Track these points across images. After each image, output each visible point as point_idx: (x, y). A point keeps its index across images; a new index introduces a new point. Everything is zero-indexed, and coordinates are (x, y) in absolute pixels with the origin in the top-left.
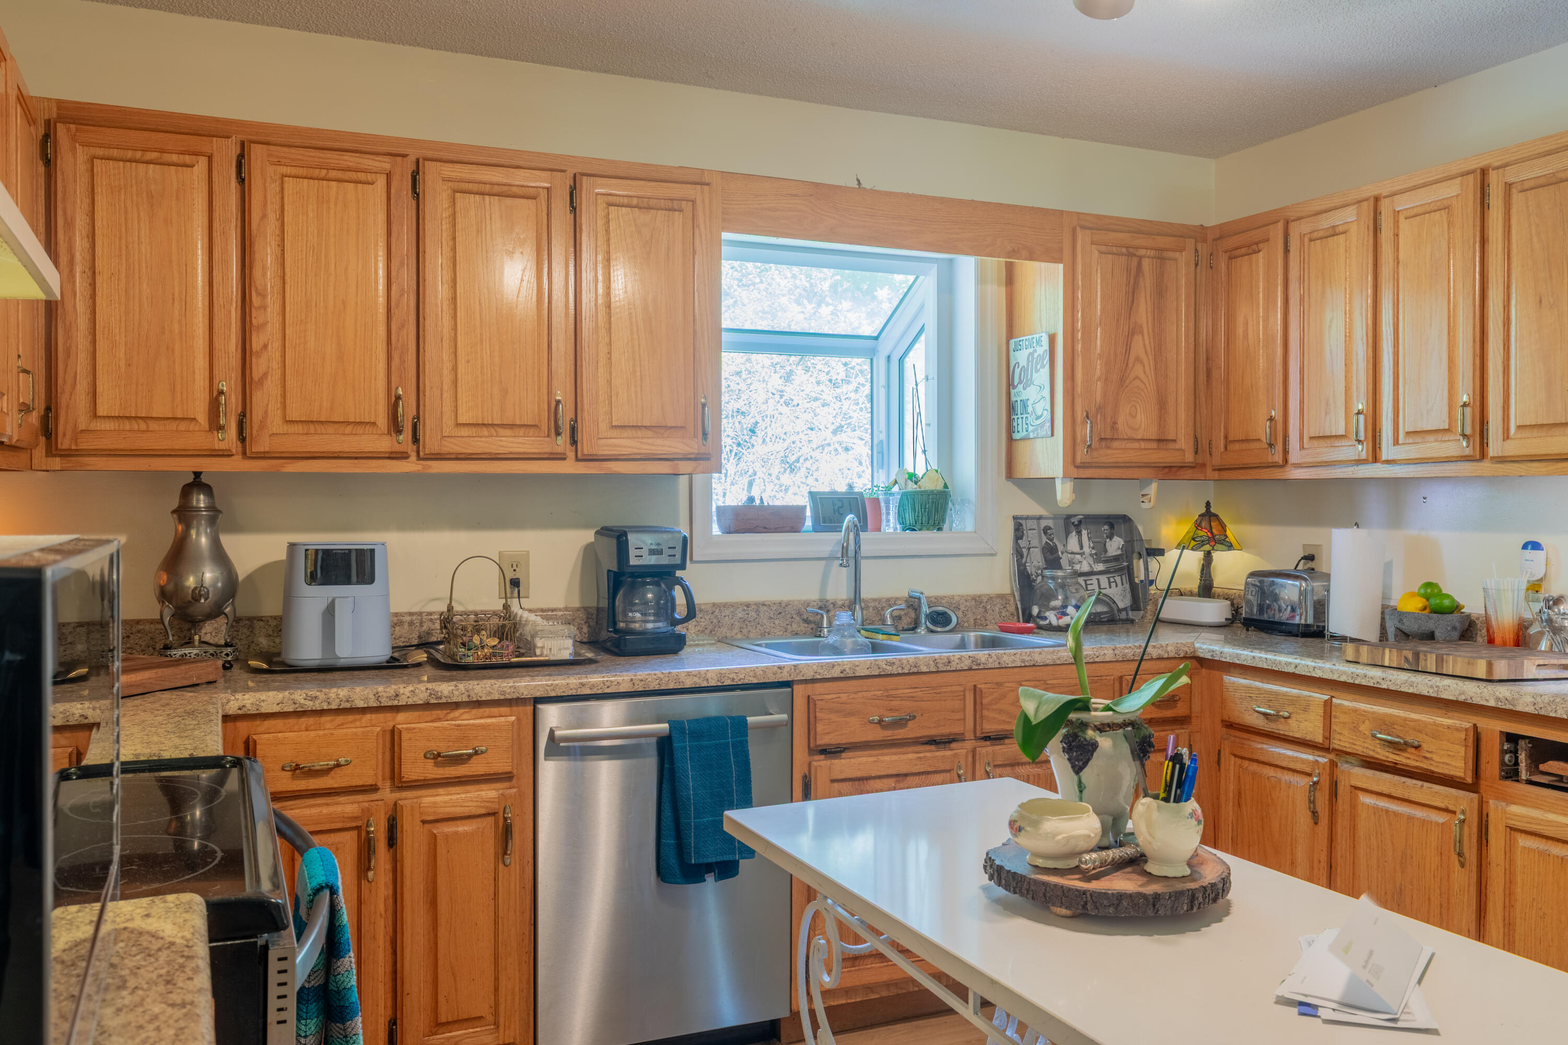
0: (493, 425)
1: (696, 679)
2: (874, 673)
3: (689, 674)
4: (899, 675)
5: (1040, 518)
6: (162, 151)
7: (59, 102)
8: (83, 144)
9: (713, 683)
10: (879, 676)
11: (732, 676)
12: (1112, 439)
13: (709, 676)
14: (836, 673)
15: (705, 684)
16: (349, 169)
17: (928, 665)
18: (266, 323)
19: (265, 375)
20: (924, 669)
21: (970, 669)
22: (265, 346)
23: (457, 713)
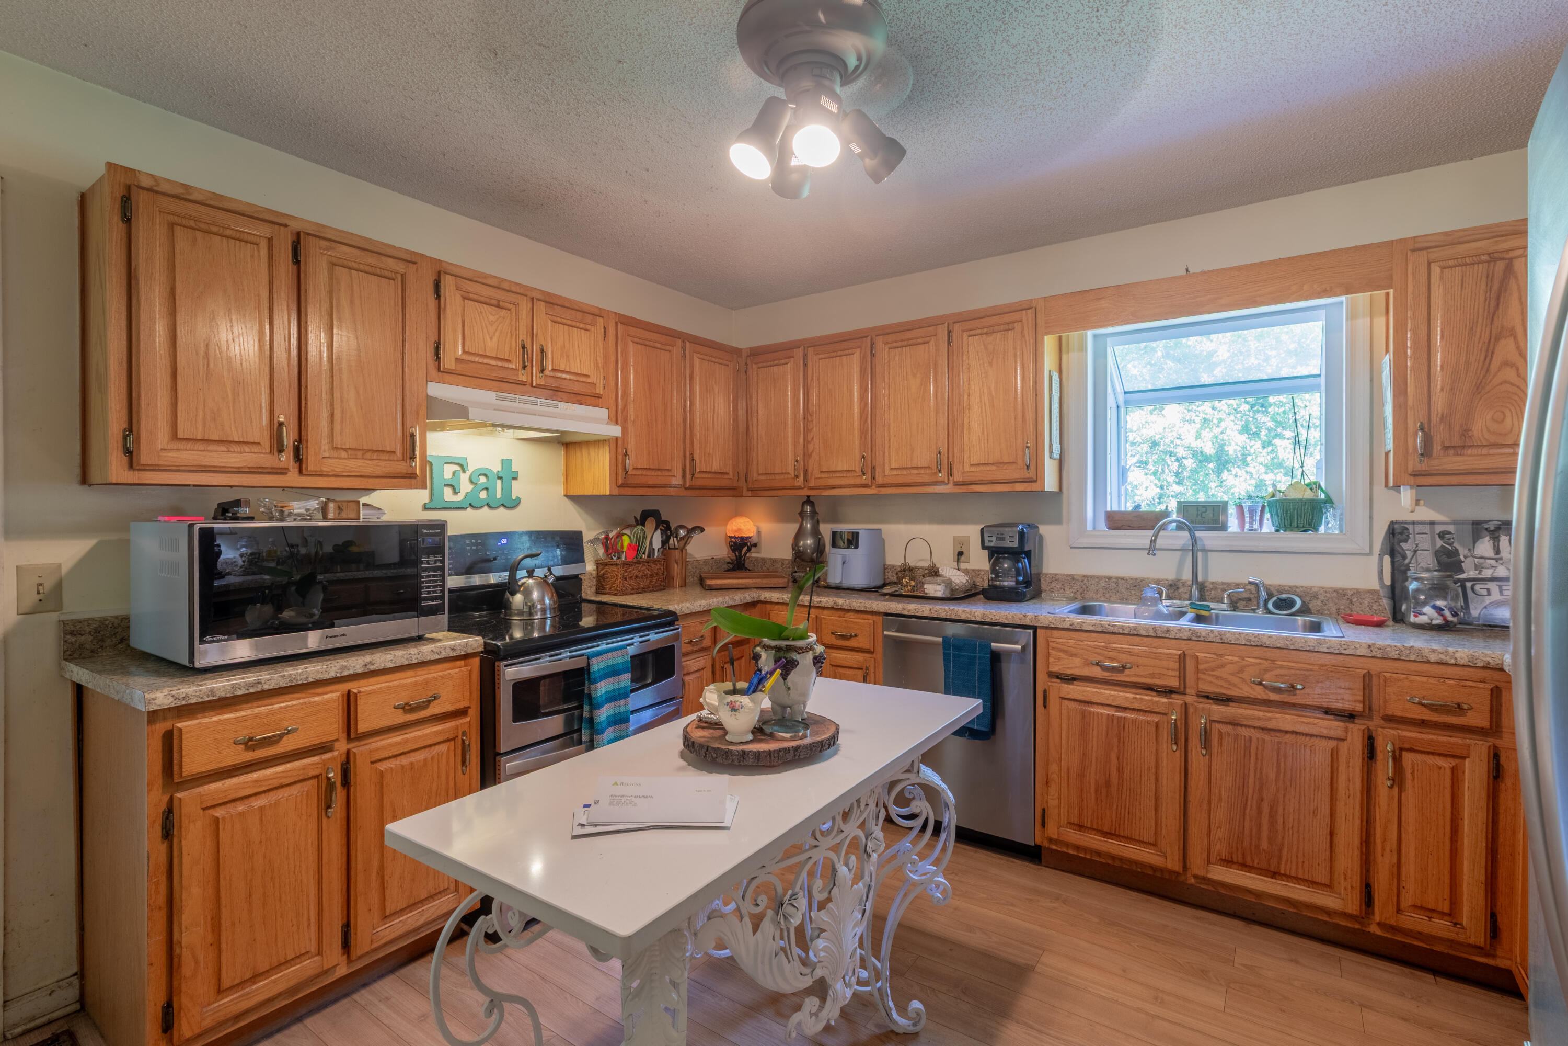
0: (907, 468)
1: (968, 615)
2: (1097, 630)
3: (964, 611)
4: (1119, 634)
5: (1432, 523)
6: (779, 360)
7: (750, 348)
8: (755, 363)
9: (978, 619)
10: (1102, 632)
11: (991, 616)
12: (1464, 447)
13: (976, 614)
14: (1066, 625)
15: (973, 619)
16: (844, 350)
17: (1147, 630)
18: (813, 428)
19: (813, 452)
20: (1144, 633)
21: (1190, 639)
22: (813, 438)
23: (848, 615)
